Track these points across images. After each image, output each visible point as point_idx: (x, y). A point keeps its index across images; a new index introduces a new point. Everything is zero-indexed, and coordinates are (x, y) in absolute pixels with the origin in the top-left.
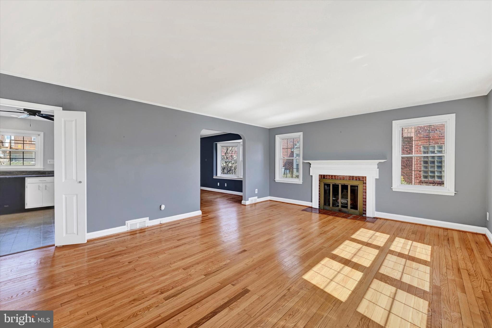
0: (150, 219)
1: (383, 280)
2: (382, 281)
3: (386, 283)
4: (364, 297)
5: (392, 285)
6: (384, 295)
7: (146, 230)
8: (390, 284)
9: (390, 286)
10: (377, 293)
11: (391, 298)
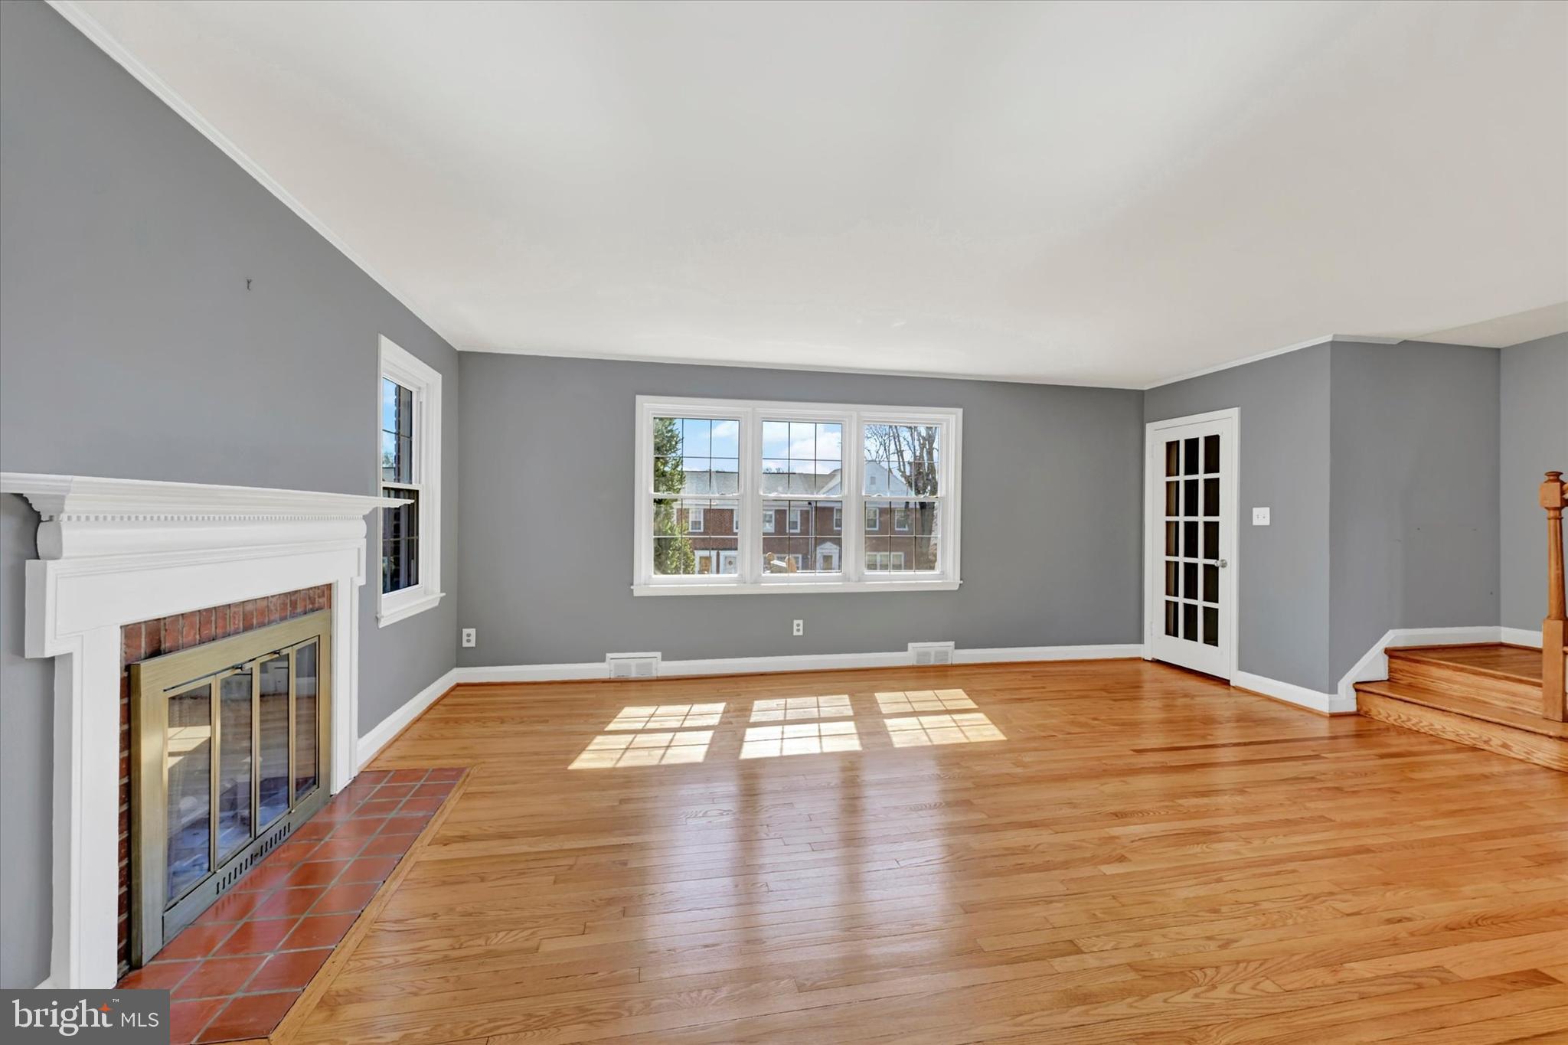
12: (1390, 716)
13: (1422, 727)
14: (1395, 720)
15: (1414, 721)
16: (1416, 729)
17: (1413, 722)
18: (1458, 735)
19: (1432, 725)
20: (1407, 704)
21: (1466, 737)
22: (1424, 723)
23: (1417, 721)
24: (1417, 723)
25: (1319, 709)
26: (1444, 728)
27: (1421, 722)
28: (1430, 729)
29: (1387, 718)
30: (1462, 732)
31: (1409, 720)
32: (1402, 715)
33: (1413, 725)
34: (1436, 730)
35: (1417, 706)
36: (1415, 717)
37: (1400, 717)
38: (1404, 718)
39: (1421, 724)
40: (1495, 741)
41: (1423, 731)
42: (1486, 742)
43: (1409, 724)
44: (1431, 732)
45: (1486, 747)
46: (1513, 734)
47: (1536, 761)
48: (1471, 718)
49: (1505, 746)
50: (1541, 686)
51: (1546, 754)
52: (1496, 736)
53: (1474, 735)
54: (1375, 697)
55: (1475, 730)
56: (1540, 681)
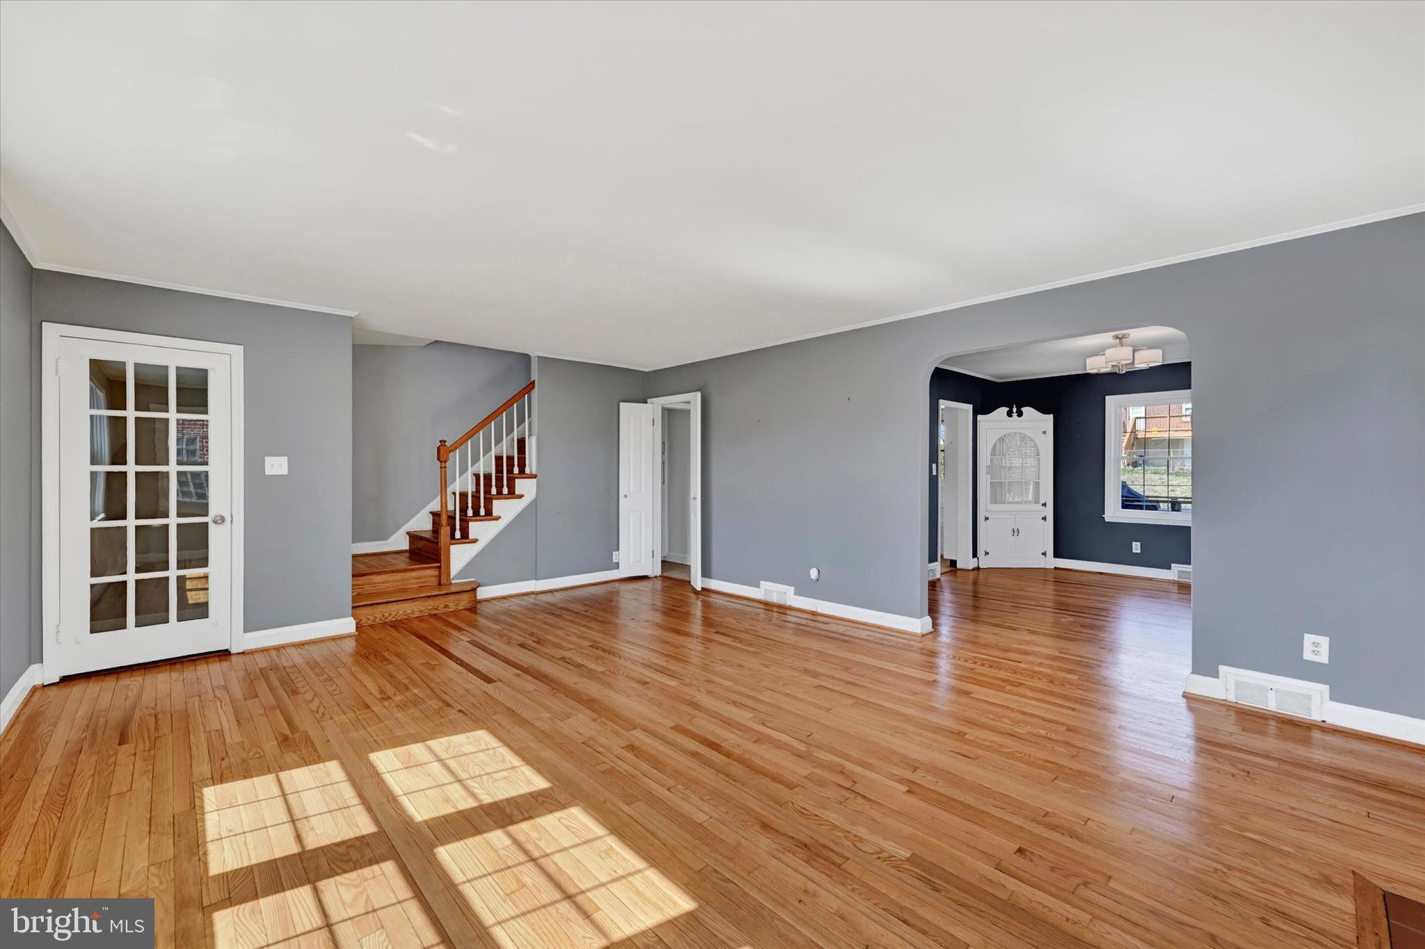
0: (797, 593)
1: (358, 844)
2: (357, 838)
3: (343, 843)
4: (348, 782)
5: (325, 850)
6: (322, 812)
7: (788, 612)
8: (334, 848)
9: (328, 842)
10: (337, 803)
11: (302, 817)
12: (376, 618)
13: (399, 616)
15: (394, 614)
16: (394, 619)
17: (392, 616)
19: (405, 612)
22: (401, 612)
25: (333, 635)
26: (413, 610)
29: (374, 621)
32: (384, 614)
33: (393, 617)
35: (395, 603)
36: (394, 611)
37: (384, 616)
38: (386, 615)
40: (442, 606)
41: (400, 618)
42: (436, 609)
43: (390, 618)
44: (405, 617)
45: (436, 612)
46: (451, 598)
47: (461, 608)
48: (429, 597)
49: (446, 606)
50: (439, 568)
51: (464, 602)
52: (440, 603)
53: (430, 607)
54: (364, 608)
55: (431, 604)
56: (438, 564)
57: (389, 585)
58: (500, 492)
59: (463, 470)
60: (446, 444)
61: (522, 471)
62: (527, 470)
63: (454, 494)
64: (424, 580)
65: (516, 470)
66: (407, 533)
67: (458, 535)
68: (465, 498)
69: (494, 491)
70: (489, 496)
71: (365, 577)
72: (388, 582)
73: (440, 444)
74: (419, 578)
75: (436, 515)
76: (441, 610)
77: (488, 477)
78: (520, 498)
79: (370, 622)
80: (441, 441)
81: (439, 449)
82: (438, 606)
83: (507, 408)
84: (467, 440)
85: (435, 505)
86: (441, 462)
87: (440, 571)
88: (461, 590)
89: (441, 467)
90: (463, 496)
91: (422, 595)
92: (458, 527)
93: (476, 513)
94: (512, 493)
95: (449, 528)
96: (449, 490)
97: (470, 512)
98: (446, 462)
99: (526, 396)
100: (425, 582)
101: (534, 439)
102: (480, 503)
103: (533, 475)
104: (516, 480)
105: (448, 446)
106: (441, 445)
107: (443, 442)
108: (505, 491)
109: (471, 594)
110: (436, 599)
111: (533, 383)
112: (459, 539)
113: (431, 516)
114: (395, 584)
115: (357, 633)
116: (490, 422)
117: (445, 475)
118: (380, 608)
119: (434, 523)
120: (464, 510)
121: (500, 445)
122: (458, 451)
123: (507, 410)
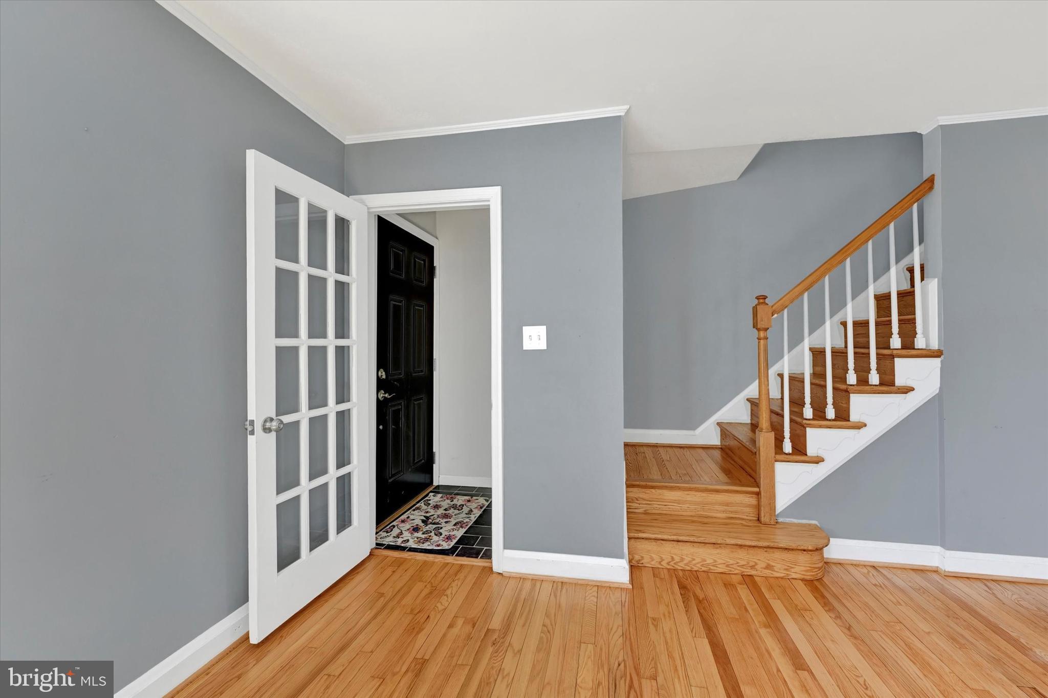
12: (663, 560)
13: (695, 565)
14: (668, 563)
15: (687, 559)
16: (688, 568)
17: (685, 562)
18: (727, 566)
20: (679, 543)
21: (735, 566)
22: (698, 560)
23: (690, 559)
24: (690, 562)
26: (715, 561)
27: (694, 560)
28: (702, 565)
29: (660, 563)
30: (731, 562)
31: (682, 560)
32: (674, 556)
33: (686, 565)
34: (708, 564)
35: (689, 544)
36: (687, 555)
37: (673, 559)
38: (677, 559)
39: (694, 562)
40: (760, 565)
41: (696, 569)
42: (753, 567)
43: (682, 564)
44: (704, 569)
45: (753, 572)
46: (778, 555)
47: (794, 576)
48: (741, 546)
49: (769, 567)
50: (758, 494)
51: (801, 567)
52: (760, 559)
53: (742, 563)
54: (647, 542)
55: (743, 557)
56: (756, 490)
57: (685, 506)
58: (863, 381)
59: (795, 340)
60: (767, 301)
61: (908, 344)
62: (920, 342)
63: (781, 376)
64: (734, 509)
65: (896, 342)
66: (718, 424)
67: (788, 447)
68: (799, 384)
69: (852, 378)
70: (843, 387)
71: (653, 491)
72: (685, 502)
73: (756, 302)
74: (727, 504)
75: (754, 404)
76: (759, 572)
77: (839, 355)
78: (906, 393)
79: (654, 564)
80: (758, 298)
81: (755, 310)
82: (756, 564)
83: (876, 233)
84: (802, 293)
85: (752, 390)
86: (759, 330)
87: (759, 501)
88: (794, 546)
89: (759, 339)
90: (796, 381)
91: (729, 541)
92: (787, 434)
93: (820, 413)
94: (887, 384)
95: (772, 435)
96: (772, 372)
97: (808, 412)
98: (766, 330)
99: (915, 206)
100: (736, 512)
101: (933, 285)
102: (826, 398)
103: (933, 351)
104: (896, 359)
105: (770, 304)
106: (759, 304)
107: (762, 298)
108: (874, 378)
109: (816, 557)
110: (752, 551)
111: (931, 180)
112: (789, 454)
113: (749, 405)
114: (693, 507)
115: (631, 587)
116: (843, 261)
117: (766, 351)
118: (668, 547)
119: (752, 414)
120: (797, 403)
121: (883, 279)
122: (786, 311)
123: (875, 237)
